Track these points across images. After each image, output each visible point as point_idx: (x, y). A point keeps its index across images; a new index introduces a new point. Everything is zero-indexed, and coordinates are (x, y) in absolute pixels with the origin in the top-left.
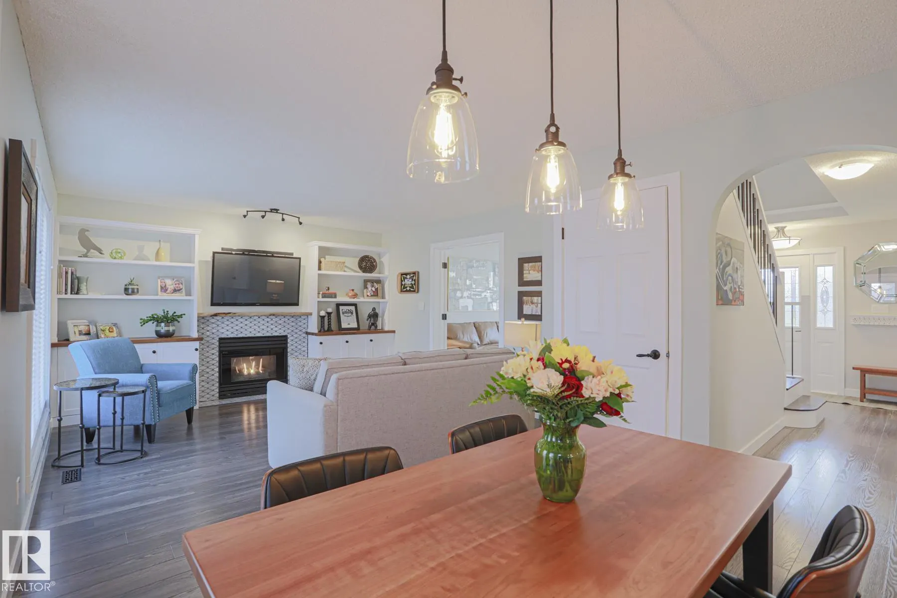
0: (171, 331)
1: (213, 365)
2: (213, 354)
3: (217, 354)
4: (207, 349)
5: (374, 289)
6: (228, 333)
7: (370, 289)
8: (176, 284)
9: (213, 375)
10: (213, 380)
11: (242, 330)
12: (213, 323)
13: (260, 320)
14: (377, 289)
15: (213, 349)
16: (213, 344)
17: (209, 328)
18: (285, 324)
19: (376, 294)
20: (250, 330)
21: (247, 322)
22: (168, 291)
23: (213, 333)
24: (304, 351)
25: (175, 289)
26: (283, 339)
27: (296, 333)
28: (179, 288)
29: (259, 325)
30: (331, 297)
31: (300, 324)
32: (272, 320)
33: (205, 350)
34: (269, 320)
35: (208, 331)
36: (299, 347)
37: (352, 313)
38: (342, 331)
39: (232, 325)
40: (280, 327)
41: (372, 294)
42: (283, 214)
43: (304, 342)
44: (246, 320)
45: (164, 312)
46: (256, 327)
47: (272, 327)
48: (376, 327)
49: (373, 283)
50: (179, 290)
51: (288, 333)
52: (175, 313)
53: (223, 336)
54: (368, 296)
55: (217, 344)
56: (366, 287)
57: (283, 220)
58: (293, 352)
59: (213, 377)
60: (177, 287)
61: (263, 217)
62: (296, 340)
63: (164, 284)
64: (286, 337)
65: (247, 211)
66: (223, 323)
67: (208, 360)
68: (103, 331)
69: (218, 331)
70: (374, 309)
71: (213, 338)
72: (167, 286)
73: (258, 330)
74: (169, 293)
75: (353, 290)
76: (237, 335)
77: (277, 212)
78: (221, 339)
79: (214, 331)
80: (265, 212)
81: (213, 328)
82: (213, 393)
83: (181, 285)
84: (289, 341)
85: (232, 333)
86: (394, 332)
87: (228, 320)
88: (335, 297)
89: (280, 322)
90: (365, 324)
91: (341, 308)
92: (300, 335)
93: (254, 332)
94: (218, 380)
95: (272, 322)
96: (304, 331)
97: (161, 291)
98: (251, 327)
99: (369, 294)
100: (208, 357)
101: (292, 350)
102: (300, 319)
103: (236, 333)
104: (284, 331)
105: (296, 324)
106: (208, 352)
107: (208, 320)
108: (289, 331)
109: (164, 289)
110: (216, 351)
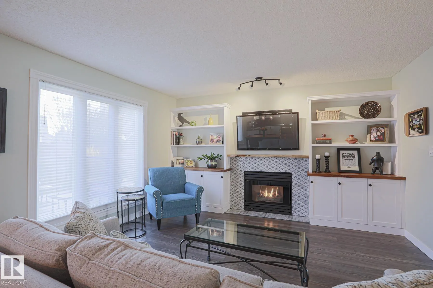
0: (214, 165)
1: (241, 187)
2: (241, 181)
3: (243, 181)
4: (237, 177)
5: (379, 134)
6: (250, 168)
7: (374, 134)
8: (218, 138)
9: (241, 194)
10: (241, 197)
11: (258, 167)
12: (241, 161)
13: (270, 160)
14: (383, 134)
15: (241, 178)
16: (241, 174)
17: (238, 164)
18: (290, 164)
19: (381, 138)
20: (264, 167)
21: (261, 162)
22: (214, 142)
23: (241, 168)
24: (306, 186)
25: (217, 140)
26: (289, 175)
27: (299, 172)
28: (219, 140)
29: (270, 164)
30: (326, 143)
31: (302, 164)
32: (279, 160)
33: (236, 177)
34: (277, 160)
35: (238, 166)
36: (302, 183)
37: (354, 157)
38: (341, 173)
39: (252, 163)
40: (285, 166)
41: (377, 138)
42: (265, 80)
43: (306, 179)
44: (261, 160)
45: (212, 154)
46: (268, 165)
47: (280, 166)
48: (382, 172)
49: (377, 128)
50: (219, 141)
51: (292, 171)
52: (218, 154)
53: (247, 170)
54: (371, 140)
55: (243, 174)
56: (369, 132)
57: (267, 84)
58: (296, 186)
59: (241, 195)
60: (219, 139)
61: (252, 86)
62: (299, 177)
63: (213, 138)
64: (290, 174)
65: (240, 84)
66: (246, 161)
67: (239, 184)
68: (187, 163)
69: (244, 166)
70: (378, 154)
71: (241, 171)
72: (214, 139)
73: (270, 167)
74: (214, 143)
75: (352, 136)
76: (255, 170)
77: (261, 80)
78: (245, 172)
79: (241, 166)
80: (253, 82)
81: (241, 164)
82: (240, 205)
83: (220, 138)
84: (293, 177)
85: (252, 168)
86: (404, 179)
87: (249, 160)
88: (330, 143)
89: (285, 162)
90: (369, 168)
91: (341, 152)
92: (302, 173)
93: (267, 169)
94: (243, 198)
95: (280, 162)
96: (306, 170)
97: (211, 142)
98: (264, 165)
99: (372, 139)
100: (238, 182)
101: (296, 184)
102: (302, 161)
103: (254, 168)
104: (289, 169)
105: (299, 164)
106: (238, 179)
107: (238, 159)
108: (293, 170)
109: (212, 141)
110: (242, 179)
